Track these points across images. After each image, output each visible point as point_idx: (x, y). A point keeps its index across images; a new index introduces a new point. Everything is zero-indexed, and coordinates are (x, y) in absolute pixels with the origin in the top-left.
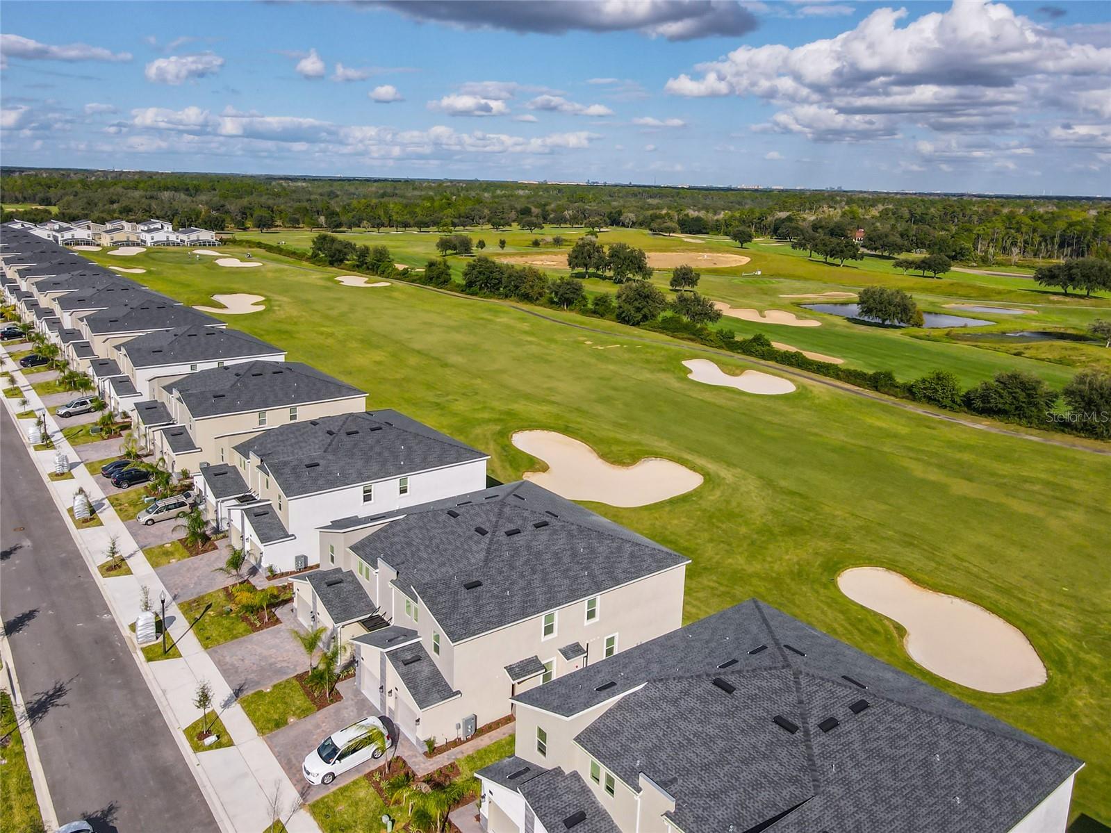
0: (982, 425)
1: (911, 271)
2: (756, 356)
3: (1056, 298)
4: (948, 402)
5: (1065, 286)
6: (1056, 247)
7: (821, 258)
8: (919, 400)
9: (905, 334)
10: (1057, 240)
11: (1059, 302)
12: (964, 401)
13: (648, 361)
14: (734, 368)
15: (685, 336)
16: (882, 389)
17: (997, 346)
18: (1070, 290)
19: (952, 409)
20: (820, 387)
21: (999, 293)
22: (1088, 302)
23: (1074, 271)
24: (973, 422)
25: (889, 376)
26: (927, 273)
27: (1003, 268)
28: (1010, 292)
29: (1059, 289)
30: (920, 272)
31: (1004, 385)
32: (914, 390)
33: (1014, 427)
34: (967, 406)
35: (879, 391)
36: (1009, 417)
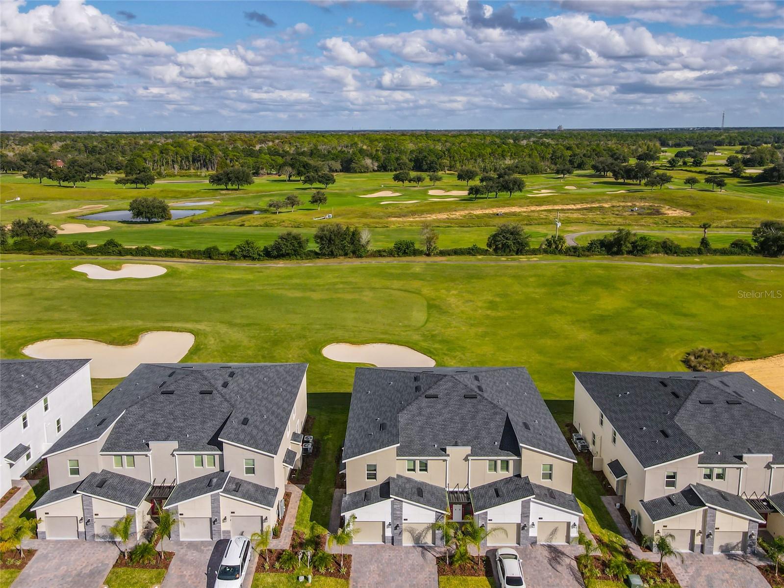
0: (280, 264)
1: (128, 185)
2: (114, 255)
4: (256, 256)
5: (226, 184)
6: (191, 163)
7: (56, 183)
8: (240, 258)
9: (169, 225)
10: (191, 159)
11: (227, 194)
12: (264, 254)
13: (45, 275)
14: (114, 265)
15: (44, 252)
16: (214, 257)
17: (228, 222)
18: (230, 187)
19: (259, 260)
20: (181, 265)
21: (192, 193)
22: (241, 192)
23: (230, 175)
24: (275, 263)
25: (215, 249)
26: (139, 185)
27: (172, 178)
28: (198, 192)
29: (223, 187)
30: (134, 186)
31: (286, 239)
32: (236, 253)
33: (295, 261)
34: (267, 256)
35: (213, 259)
36: (290, 257)
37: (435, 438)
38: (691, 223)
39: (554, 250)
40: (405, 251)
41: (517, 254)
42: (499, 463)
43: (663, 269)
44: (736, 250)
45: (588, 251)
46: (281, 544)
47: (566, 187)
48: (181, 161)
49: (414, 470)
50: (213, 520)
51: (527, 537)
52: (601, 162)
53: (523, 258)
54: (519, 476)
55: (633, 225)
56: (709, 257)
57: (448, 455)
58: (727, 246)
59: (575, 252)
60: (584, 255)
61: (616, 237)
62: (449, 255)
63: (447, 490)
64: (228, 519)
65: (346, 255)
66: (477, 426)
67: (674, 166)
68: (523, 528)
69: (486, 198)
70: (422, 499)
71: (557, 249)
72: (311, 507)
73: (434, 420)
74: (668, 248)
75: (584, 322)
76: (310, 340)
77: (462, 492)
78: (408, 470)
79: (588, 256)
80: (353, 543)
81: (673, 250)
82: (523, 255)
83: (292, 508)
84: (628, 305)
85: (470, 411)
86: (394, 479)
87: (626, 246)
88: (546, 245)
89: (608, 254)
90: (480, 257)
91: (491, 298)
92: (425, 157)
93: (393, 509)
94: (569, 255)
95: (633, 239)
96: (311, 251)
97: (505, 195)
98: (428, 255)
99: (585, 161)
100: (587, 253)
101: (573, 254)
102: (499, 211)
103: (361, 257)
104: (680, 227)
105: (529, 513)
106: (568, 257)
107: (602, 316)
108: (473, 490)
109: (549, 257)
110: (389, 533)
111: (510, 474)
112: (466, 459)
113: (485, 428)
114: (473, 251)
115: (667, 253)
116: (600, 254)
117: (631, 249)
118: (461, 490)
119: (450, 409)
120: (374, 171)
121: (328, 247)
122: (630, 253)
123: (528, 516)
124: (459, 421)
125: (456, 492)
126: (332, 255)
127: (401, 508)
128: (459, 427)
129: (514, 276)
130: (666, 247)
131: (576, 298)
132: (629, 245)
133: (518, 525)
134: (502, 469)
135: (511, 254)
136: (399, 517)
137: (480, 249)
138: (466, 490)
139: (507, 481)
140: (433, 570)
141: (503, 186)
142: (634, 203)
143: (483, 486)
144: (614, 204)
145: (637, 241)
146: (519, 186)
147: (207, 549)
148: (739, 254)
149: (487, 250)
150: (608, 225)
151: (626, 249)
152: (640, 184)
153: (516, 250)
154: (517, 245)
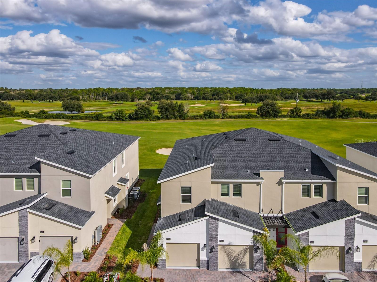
0: (137, 123)
3: (114, 104)
4: (124, 118)
5: (116, 101)
7: (30, 101)
8: (114, 120)
10: (101, 95)
11: (116, 105)
12: (128, 117)
14: (40, 120)
16: (100, 119)
18: (118, 102)
19: (125, 121)
22: (123, 104)
23: (118, 96)
24: (134, 122)
25: (100, 115)
27: (91, 102)
29: (114, 102)
31: (141, 109)
32: (112, 117)
33: (146, 121)
34: (130, 119)
35: (99, 120)
36: (143, 119)
37: (247, 166)
39: (295, 116)
40: (209, 116)
41: (274, 118)
42: (312, 186)
46: (90, 267)
48: (96, 96)
49: (228, 195)
50: (20, 239)
51: (351, 262)
54: (334, 200)
57: (262, 179)
59: (308, 117)
62: (235, 118)
63: (262, 215)
64: (37, 239)
65: (175, 118)
66: (285, 158)
68: (348, 252)
70: (238, 219)
71: (297, 115)
72: (129, 236)
73: (244, 154)
74: (363, 115)
76: (148, 146)
77: (276, 218)
78: (223, 195)
80: (167, 268)
81: (366, 115)
82: (278, 118)
83: (110, 236)
84: (350, 136)
85: (276, 149)
86: (208, 201)
88: (290, 113)
89: (327, 118)
90: (253, 119)
92: (218, 93)
93: (209, 229)
94: (305, 118)
96: (155, 116)
98: (223, 118)
100: (315, 117)
103: (184, 119)
105: (354, 234)
108: (287, 215)
109: (293, 119)
110: (204, 256)
111: (324, 199)
112: (280, 183)
113: (292, 159)
114: (248, 116)
115: (362, 117)
116: (323, 118)
117: (341, 114)
118: (275, 215)
119: (258, 147)
120: (192, 100)
121: (165, 113)
122: (340, 117)
123: (353, 238)
124: (267, 155)
125: (271, 218)
126: (168, 118)
127: (217, 228)
128: (268, 159)
129: (275, 125)
130: (361, 114)
131: (316, 134)
132: (340, 112)
133: (342, 248)
134: (315, 194)
136: (214, 238)
137: (253, 115)
138: (280, 215)
139: (322, 205)
141: (259, 99)
143: (297, 212)
145: (344, 110)
147: (10, 271)
149: (257, 115)
151: (337, 114)
152: (330, 102)
153: (273, 115)
154: (274, 112)
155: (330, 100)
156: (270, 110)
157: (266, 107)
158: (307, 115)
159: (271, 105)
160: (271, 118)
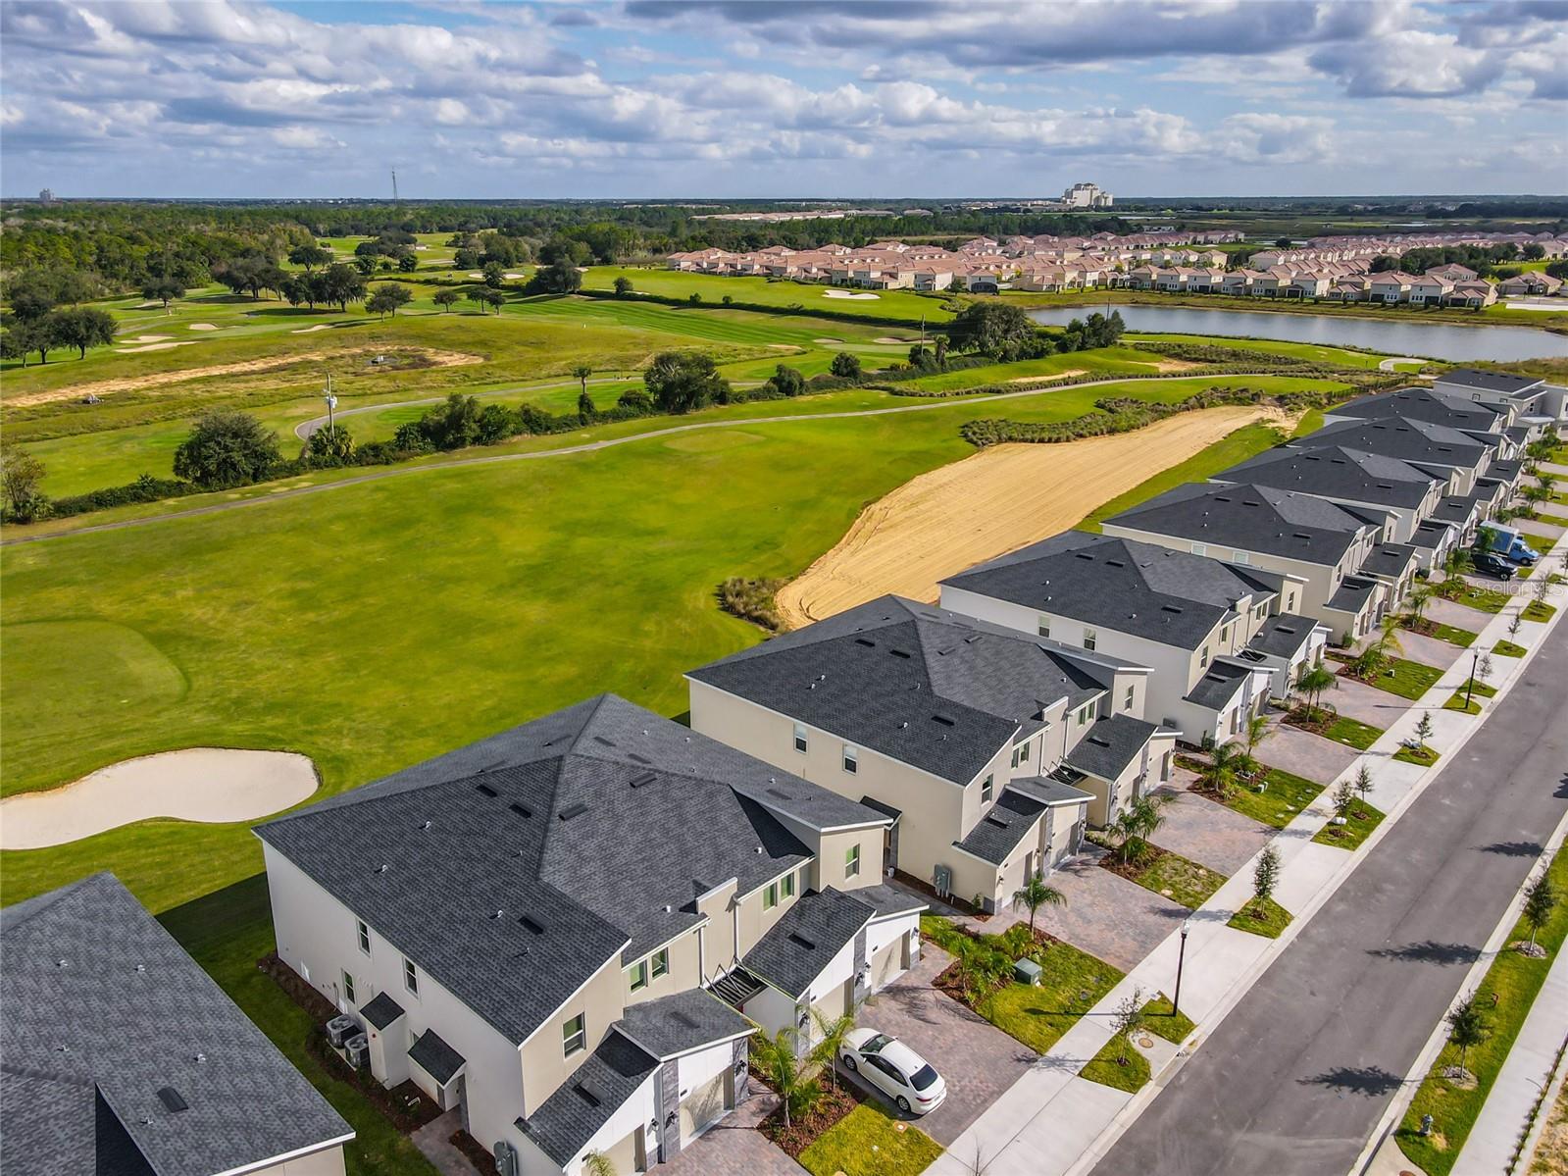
37: (651, 895)
38: (507, 373)
39: (333, 459)
41: (255, 479)
42: (779, 884)
43: (550, 460)
44: (628, 409)
45: (401, 450)
47: (193, 327)
49: (644, 982)
52: (241, 267)
53: (278, 487)
55: (412, 389)
56: (600, 428)
57: (704, 916)
58: (614, 405)
59: (376, 456)
60: (398, 459)
61: (448, 411)
62: (83, 510)
63: (704, 985)
67: (369, 273)
69: (22, 366)
70: (704, 1031)
71: (339, 455)
73: (620, 860)
74: (534, 422)
75: (513, 586)
77: (727, 977)
78: (633, 988)
79: (404, 460)
81: (543, 423)
82: (270, 480)
84: (554, 536)
85: (665, 811)
87: (470, 428)
88: (312, 450)
89: (438, 451)
90: (171, 502)
91: (286, 586)
93: (662, 1086)
94: (368, 464)
95: (478, 412)
97: (64, 354)
98: (25, 521)
99: (188, 269)
100: (402, 454)
101: (372, 459)
102: (84, 392)
104: (494, 383)
105: (865, 948)
106: (367, 468)
107: (530, 567)
108: (746, 961)
109: (327, 473)
110: (651, 1145)
111: (795, 897)
112: (731, 907)
113: (718, 831)
114: (145, 492)
115: (535, 432)
116: (424, 451)
117: (478, 431)
118: (725, 973)
122: (477, 440)
123: (863, 956)
125: (720, 982)
127: (675, 1074)
128: (674, 851)
129: (294, 529)
130: (531, 420)
131: (456, 546)
132: (474, 426)
134: (784, 897)
135: (241, 482)
137: (164, 483)
138: (734, 967)
140: (775, 1155)
141: (59, 332)
142: (367, 348)
144: (330, 353)
145: (485, 417)
146: (101, 330)
148: (637, 416)
149: (179, 483)
150: (365, 394)
151: (469, 434)
152: (344, 311)
153: (251, 471)
154: (253, 460)
155: (343, 304)
156: (236, 456)
157: (219, 443)
158: (371, 453)
159: (236, 435)
160: (244, 485)
